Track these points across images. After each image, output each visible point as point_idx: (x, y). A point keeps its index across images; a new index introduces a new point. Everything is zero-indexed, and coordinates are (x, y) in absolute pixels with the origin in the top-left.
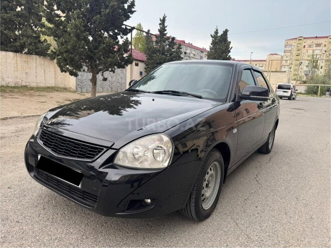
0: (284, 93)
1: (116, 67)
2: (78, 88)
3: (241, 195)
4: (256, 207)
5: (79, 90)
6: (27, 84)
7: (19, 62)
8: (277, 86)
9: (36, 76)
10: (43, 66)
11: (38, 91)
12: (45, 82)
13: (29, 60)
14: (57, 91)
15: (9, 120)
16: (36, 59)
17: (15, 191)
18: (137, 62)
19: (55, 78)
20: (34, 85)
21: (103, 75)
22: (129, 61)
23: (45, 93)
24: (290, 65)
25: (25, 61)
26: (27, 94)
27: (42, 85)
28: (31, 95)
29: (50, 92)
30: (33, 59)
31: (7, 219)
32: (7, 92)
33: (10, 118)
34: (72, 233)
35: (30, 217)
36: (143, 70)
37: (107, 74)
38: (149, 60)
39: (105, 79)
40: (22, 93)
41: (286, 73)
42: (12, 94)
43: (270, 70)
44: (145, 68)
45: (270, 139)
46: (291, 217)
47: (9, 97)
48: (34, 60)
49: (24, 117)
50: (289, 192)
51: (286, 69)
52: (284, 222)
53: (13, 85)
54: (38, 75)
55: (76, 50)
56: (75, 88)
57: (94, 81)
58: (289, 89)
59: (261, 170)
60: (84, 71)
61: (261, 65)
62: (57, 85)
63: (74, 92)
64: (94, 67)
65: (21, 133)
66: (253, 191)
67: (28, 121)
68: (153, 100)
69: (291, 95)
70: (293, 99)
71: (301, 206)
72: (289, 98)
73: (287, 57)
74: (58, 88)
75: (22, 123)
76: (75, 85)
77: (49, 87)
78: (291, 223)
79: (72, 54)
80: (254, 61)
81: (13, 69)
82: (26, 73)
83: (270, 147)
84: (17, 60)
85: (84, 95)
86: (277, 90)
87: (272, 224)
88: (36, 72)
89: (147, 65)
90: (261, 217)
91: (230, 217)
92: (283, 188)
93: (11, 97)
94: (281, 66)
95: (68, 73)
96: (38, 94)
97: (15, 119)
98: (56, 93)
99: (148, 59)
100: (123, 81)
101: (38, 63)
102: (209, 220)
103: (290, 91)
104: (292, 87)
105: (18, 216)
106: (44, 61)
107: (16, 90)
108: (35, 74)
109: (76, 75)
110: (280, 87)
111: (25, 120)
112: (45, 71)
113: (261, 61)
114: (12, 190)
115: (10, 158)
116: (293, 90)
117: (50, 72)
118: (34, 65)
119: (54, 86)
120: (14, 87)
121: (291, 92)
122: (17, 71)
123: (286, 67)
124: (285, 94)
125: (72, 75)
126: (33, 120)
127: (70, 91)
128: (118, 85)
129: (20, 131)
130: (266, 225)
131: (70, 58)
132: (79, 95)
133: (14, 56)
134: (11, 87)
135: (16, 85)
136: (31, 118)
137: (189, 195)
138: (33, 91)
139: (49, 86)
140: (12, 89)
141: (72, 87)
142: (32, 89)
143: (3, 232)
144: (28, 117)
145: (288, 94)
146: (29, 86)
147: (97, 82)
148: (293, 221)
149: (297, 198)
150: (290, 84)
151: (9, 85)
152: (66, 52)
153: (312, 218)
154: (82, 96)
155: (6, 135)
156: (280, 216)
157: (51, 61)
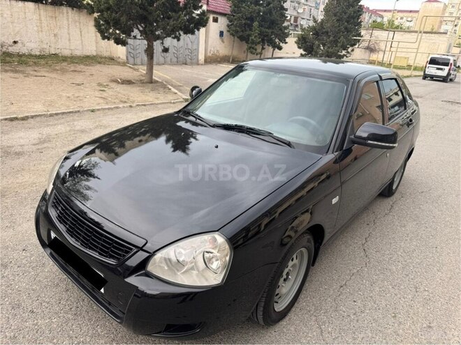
0: (437, 71)
1: (181, 33)
2: (129, 58)
3: (336, 277)
4: (355, 301)
5: (131, 60)
6: (57, 52)
7: (43, 18)
8: (429, 60)
9: (69, 40)
10: (78, 24)
11: (73, 63)
12: (82, 50)
13: (57, 14)
14: (100, 63)
15: (31, 120)
16: (67, 13)
17: (32, 255)
18: (215, 16)
19: (97, 43)
20: (67, 53)
21: (162, 43)
22: (202, 22)
23: (82, 66)
24: (457, 21)
25: (52, 17)
26: (57, 68)
27: (78, 53)
28: (63, 71)
29: (89, 65)
30: (63, 14)
31: (19, 306)
32: (30, 66)
33: (32, 117)
34: (99, 335)
35: (48, 303)
36: (224, 29)
37: (169, 42)
38: (235, 13)
39: (166, 50)
40: (50, 66)
41: (447, 36)
42: (36, 68)
43: (422, 30)
44: (228, 26)
45: (397, 176)
46: (400, 323)
47: (32, 75)
48: (65, 13)
49: (51, 115)
50: (407, 275)
51: (449, 27)
52: (389, 331)
53: (38, 53)
54: (71, 38)
55: (122, 7)
56: (125, 58)
57: (150, 52)
58: (446, 64)
59: (374, 230)
60: (135, 37)
61: (409, 19)
62: (99, 53)
63: (124, 64)
64: (148, 33)
65: (46, 145)
66: (355, 271)
67: (56, 122)
68: (217, 147)
69: (449, 74)
70: (451, 80)
71: (419, 303)
72: (444, 80)
73: (453, 7)
74: (101, 58)
75: (48, 126)
76: (125, 53)
77: (88, 57)
78: (398, 335)
79: (117, 13)
80: (399, 11)
81: (35, 28)
82: (55, 35)
83: (394, 188)
84: (40, 15)
85: (137, 70)
86: (428, 65)
87: (370, 335)
88: (69, 34)
89: (230, 21)
90: (357, 321)
91: (314, 318)
92: (400, 265)
93: (35, 73)
94: (441, 22)
95: (112, 42)
96: (72, 68)
97: (38, 119)
98: (98, 67)
99: (233, 11)
100: (195, 47)
101: (70, 20)
102: (284, 322)
103: (447, 68)
104: (451, 61)
105: (33, 301)
106: (80, 17)
107: (42, 62)
108: (68, 36)
109: (124, 43)
110: (433, 61)
111: (52, 121)
112: (81, 32)
113: (411, 11)
114: (28, 254)
115: (29, 193)
116: (453, 66)
117: (88, 32)
118: (65, 22)
119: (95, 54)
120: (41, 57)
121: (450, 69)
122: (42, 31)
123: (449, 23)
124: (440, 73)
125: (118, 44)
126: (62, 121)
127: (119, 63)
128: (187, 52)
129: (44, 142)
130: (362, 335)
131: (114, 20)
132: (131, 70)
133: (35, 9)
134: (36, 56)
135: (43, 53)
136: (60, 116)
137: (255, 306)
138: (65, 64)
139: (88, 54)
140: (36, 60)
141: (121, 57)
142: (65, 59)
143: (13, 328)
144: (57, 114)
145: (444, 73)
146: (60, 55)
147: (155, 55)
148: (404, 330)
149: (416, 288)
150: (449, 57)
151: (33, 53)
152: (108, 9)
153: (430, 327)
154: (135, 72)
155: (26, 148)
156: (385, 320)
157: (89, 16)
